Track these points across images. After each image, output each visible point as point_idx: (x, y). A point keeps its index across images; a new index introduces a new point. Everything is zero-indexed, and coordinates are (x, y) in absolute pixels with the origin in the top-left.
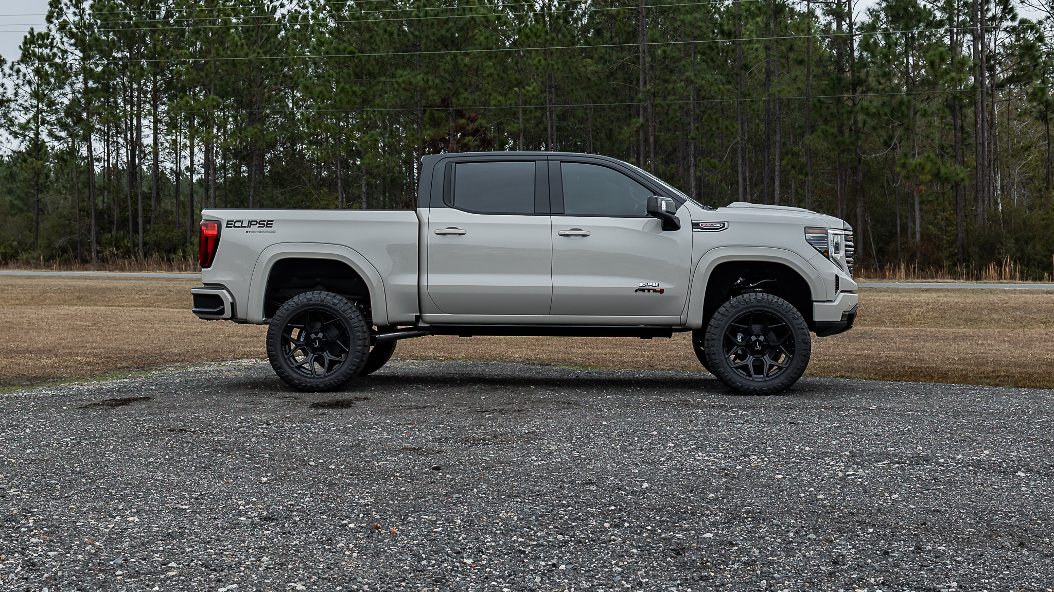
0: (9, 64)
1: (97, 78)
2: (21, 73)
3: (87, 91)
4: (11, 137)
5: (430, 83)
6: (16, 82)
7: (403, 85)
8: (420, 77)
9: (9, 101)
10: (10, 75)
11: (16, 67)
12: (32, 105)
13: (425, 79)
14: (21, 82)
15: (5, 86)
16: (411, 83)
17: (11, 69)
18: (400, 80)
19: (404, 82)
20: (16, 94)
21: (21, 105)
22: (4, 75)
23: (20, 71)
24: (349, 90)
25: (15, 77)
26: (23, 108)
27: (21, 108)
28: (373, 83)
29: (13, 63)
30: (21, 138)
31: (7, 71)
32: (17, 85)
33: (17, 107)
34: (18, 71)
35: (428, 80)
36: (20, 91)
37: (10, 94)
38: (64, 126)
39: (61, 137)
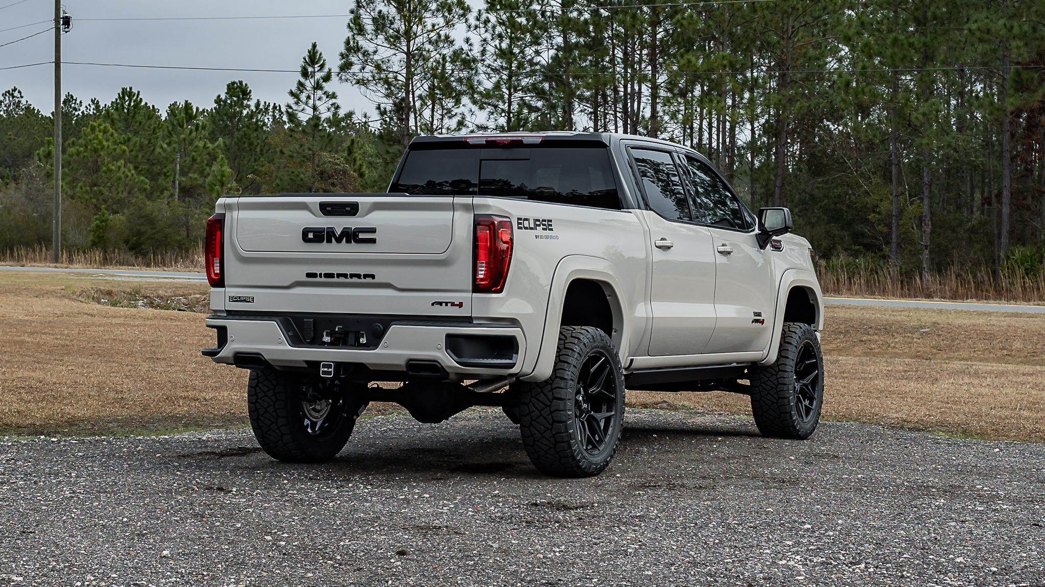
0: (474, 14)
1: (582, 30)
2: (490, 25)
3: (568, 48)
4: (475, 108)
5: (1016, 30)
6: (484, 36)
7: (978, 34)
8: (1001, 22)
9: (474, 60)
10: (476, 27)
11: (484, 16)
12: (502, 67)
13: (1008, 26)
14: (488, 36)
15: (471, 41)
16: (989, 31)
17: (478, 19)
18: (974, 27)
19: (979, 29)
20: (483, 52)
21: (489, 66)
22: (469, 27)
23: (489, 21)
24: (905, 42)
25: (483, 30)
26: (492, 69)
27: (489, 70)
28: (939, 32)
29: (480, 11)
30: (490, 108)
31: (472, 21)
32: (485, 40)
33: (484, 69)
34: (487, 21)
35: (1012, 27)
36: (489, 48)
37: (476, 52)
38: (540, 94)
39: (536, 107)
